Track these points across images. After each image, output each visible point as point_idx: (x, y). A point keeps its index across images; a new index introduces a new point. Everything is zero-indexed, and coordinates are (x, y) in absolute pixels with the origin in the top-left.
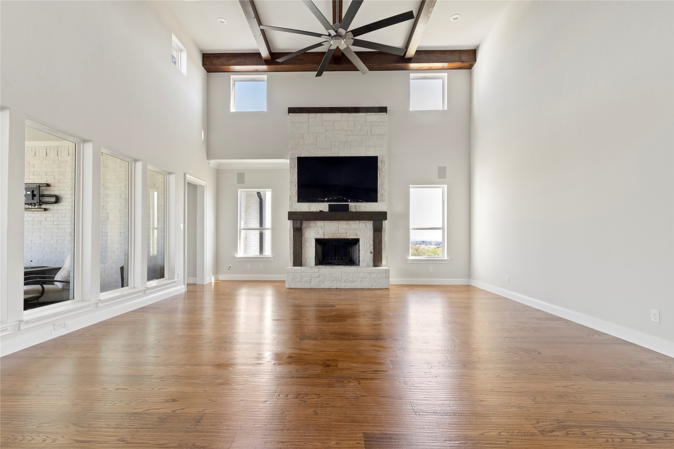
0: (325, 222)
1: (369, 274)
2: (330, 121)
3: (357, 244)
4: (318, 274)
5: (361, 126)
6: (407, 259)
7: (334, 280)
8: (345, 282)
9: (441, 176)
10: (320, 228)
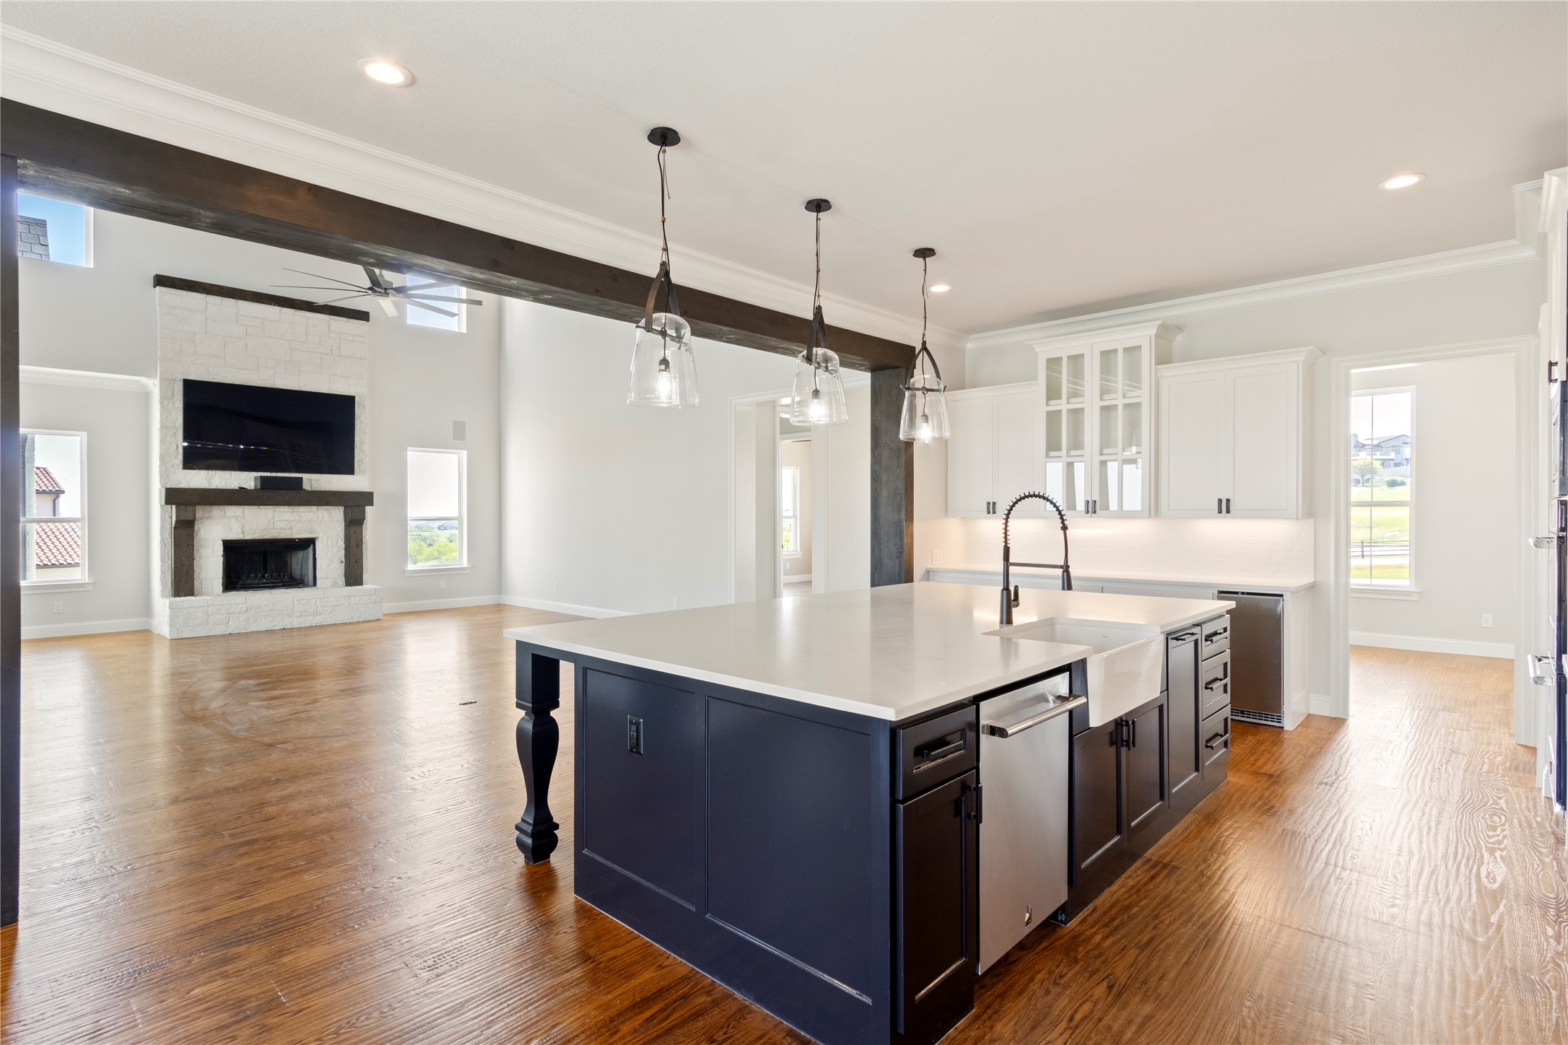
0: (246, 508)
1: (347, 598)
2: (256, 318)
3: (310, 546)
4: (245, 605)
5: (320, 338)
6: (404, 571)
7: (279, 614)
8: (300, 616)
9: (459, 435)
10: (233, 520)
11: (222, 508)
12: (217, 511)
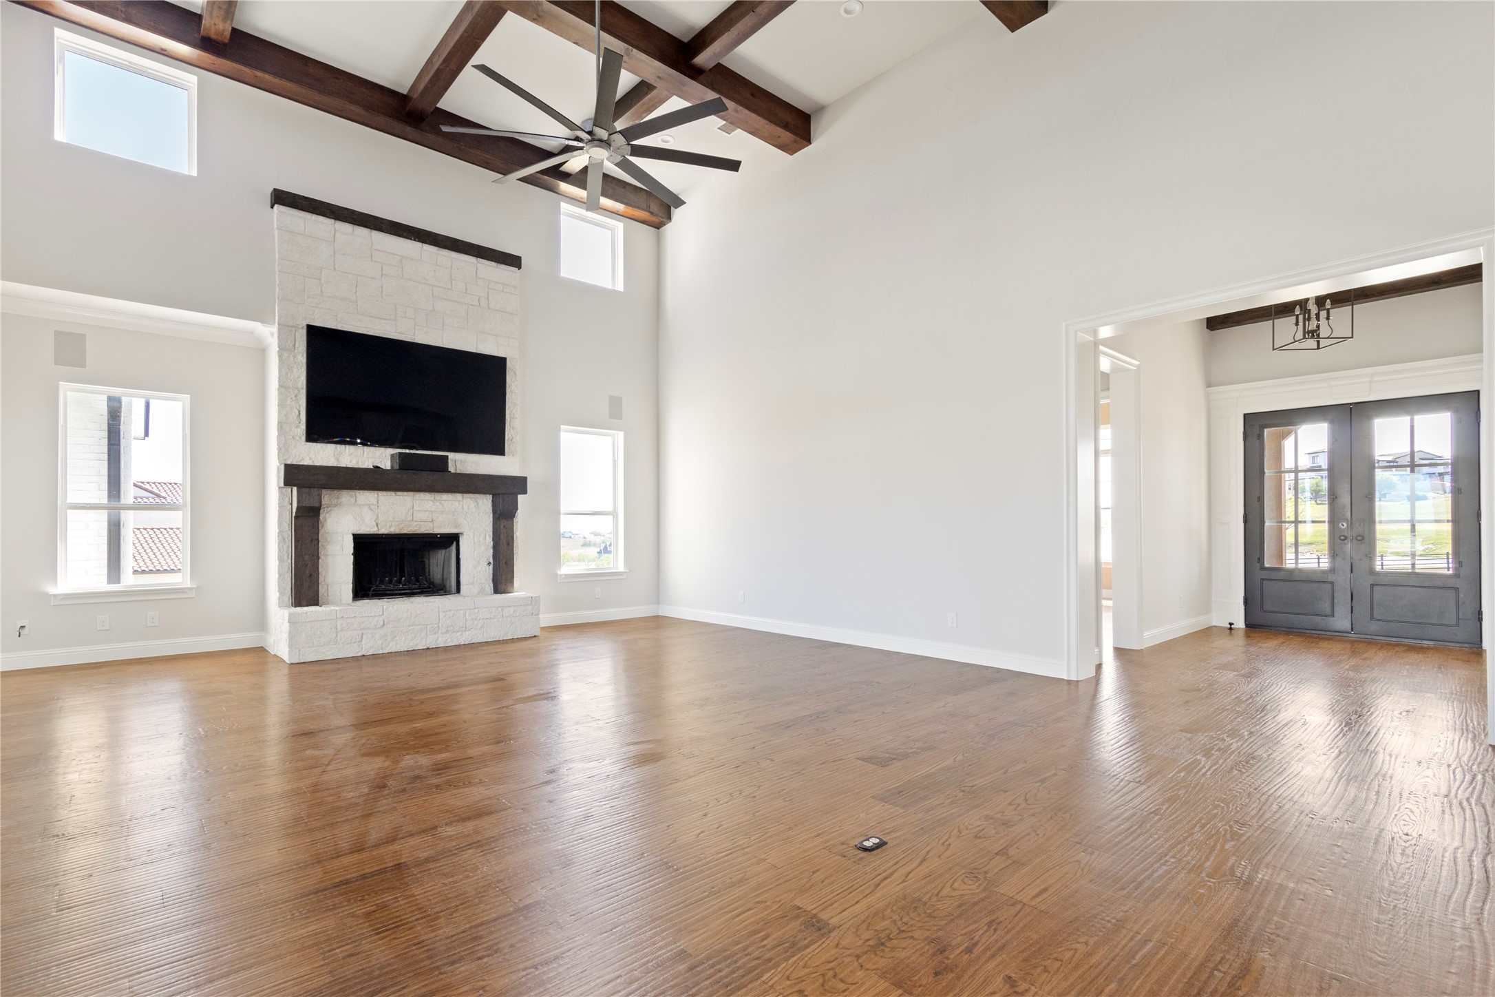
0: (381, 494)
1: (500, 609)
2: (394, 254)
3: (453, 543)
4: (381, 619)
5: (466, 285)
6: (556, 575)
7: (421, 630)
8: (447, 632)
9: (614, 414)
10: (366, 509)
11: (352, 493)
12: (346, 497)
